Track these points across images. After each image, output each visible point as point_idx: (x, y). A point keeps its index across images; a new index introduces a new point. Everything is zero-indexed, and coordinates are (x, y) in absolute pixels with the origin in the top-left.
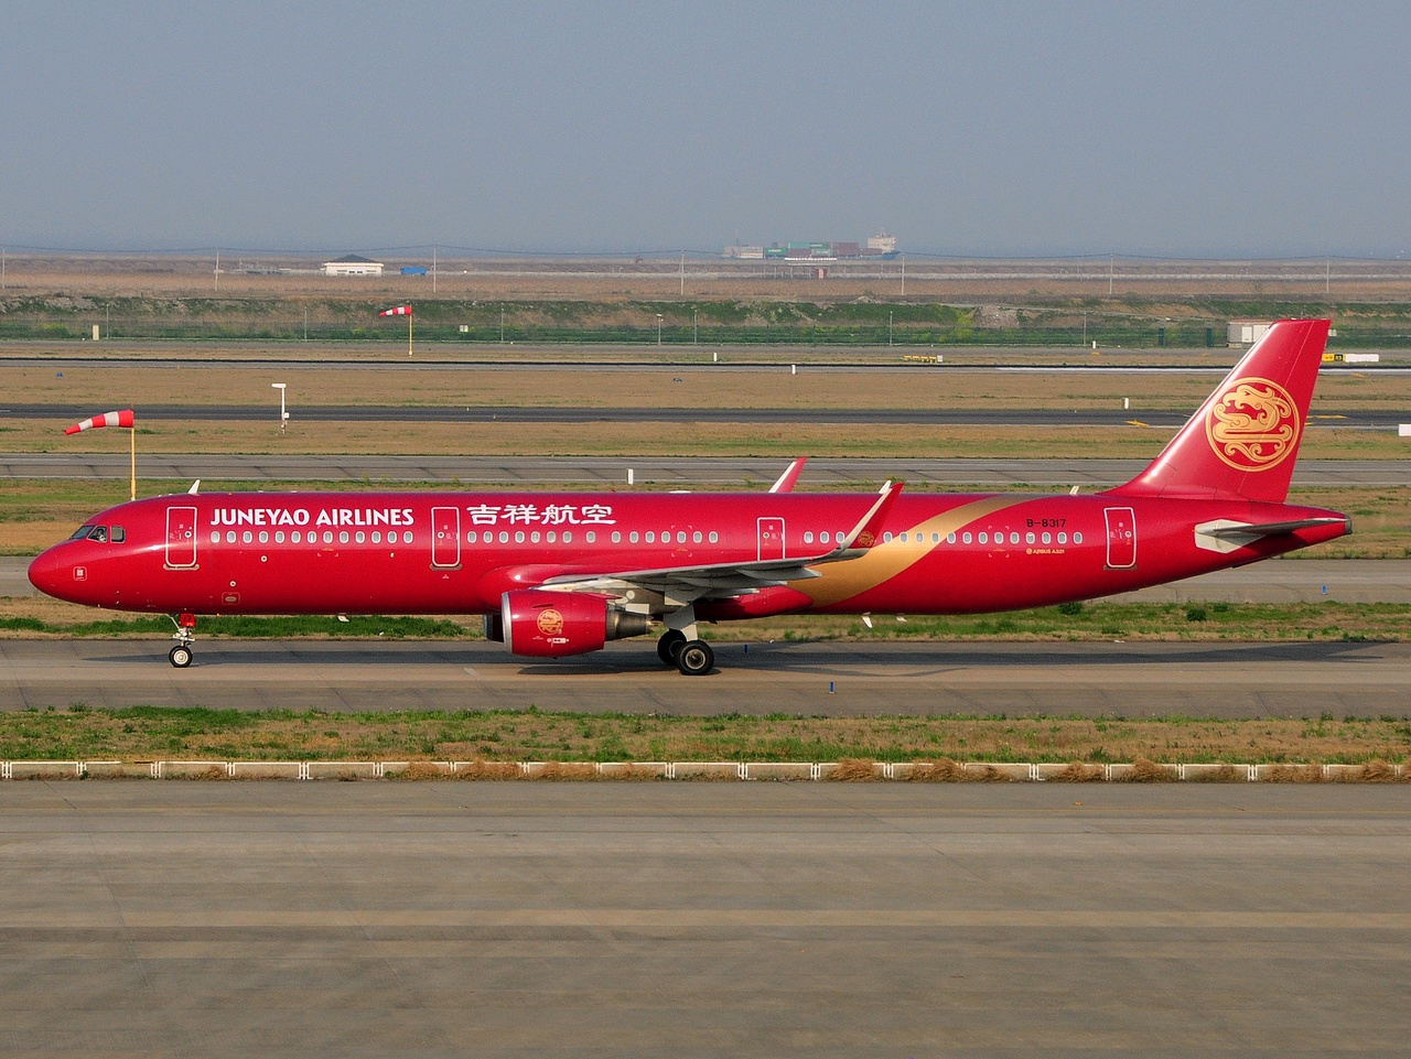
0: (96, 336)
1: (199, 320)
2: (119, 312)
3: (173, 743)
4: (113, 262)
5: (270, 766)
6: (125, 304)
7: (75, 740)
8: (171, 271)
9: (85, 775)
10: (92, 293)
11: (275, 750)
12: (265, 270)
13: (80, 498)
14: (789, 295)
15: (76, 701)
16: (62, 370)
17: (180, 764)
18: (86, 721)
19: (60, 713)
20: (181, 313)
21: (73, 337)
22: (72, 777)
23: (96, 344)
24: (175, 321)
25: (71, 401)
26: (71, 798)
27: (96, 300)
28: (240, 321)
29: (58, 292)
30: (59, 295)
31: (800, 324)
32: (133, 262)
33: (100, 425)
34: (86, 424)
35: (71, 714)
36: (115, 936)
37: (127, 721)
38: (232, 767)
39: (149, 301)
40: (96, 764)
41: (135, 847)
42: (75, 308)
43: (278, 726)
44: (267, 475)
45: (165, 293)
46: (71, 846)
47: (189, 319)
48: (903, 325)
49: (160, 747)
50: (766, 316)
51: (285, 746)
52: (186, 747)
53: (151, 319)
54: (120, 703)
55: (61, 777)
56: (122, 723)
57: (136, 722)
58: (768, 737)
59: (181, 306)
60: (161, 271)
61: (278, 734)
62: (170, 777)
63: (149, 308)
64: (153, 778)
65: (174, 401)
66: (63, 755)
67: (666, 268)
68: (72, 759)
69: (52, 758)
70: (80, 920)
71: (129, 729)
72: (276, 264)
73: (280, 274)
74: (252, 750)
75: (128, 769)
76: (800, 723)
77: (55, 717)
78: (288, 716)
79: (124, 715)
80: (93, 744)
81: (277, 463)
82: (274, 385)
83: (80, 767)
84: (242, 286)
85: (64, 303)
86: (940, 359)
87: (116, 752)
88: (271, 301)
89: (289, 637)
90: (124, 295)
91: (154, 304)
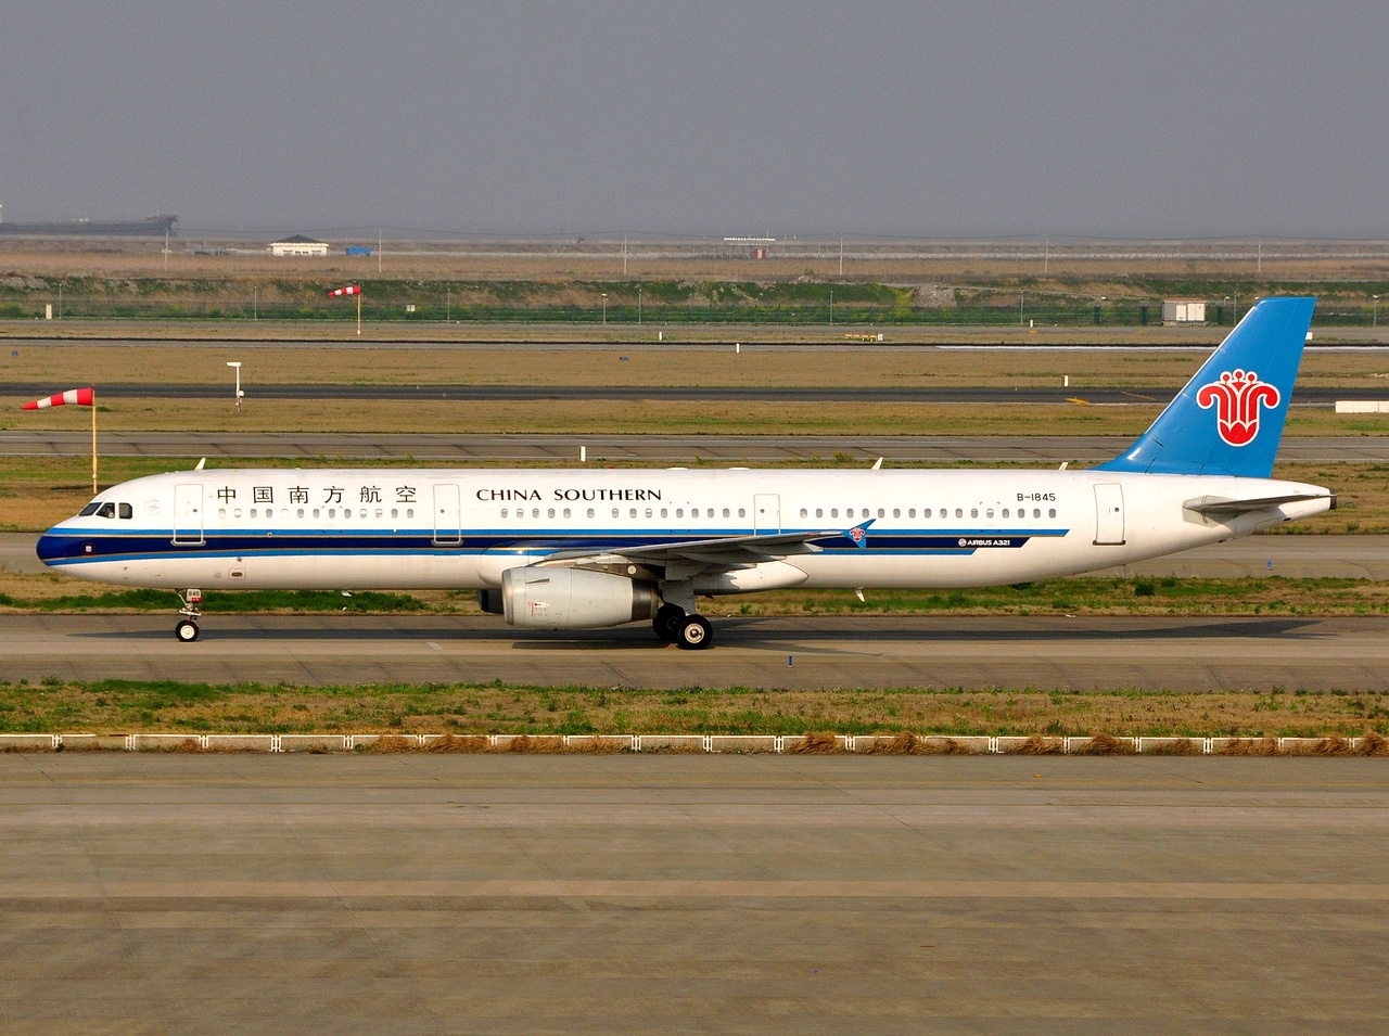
0: (49, 315)
1: (151, 300)
2: (69, 291)
3: (145, 716)
4: (63, 242)
5: (241, 739)
6: (77, 284)
7: (48, 713)
8: (120, 251)
9: (61, 748)
10: (44, 273)
11: (246, 723)
12: (213, 250)
13: (40, 475)
14: (730, 275)
15: (48, 675)
16: (17, 349)
17: (156, 737)
18: (59, 695)
19: (33, 687)
20: (131, 293)
21: (26, 316)
22: (47, 749)
23: (49, 324)
24: (126, 300)
25: (29, 379)
26: (48, 770)
27: (49, 280)
28: (191, 300)
29: (10, 271)
30: (11, 275)
31: (742, 303)
32: (83, 242)
33: (58, 402)
34: (44, 402)
35: (43, 688)
36: (97, 906)
37: (100, 695)
38: (205, 740)
39: (101, 281)
40: (72, 737)
41: (113, 819)
42: (27, 287)
43: (247, 699)
44: (225, 452)
45: (116, 273)
46: (52, 818)
47: (140, 299)
48: (842, 305)
49: (133, 719)
50: (709, 295)
51: (255, 720)
52: (158, 721)
53: (104, 299)
54: (91, 678)
55: (36, 749)
56: (94, 696)
57: (108, 696)
58: (730, 711)
59: (133, 287)
60: (110, 251)
61: (248, 707)
62: (145, 750)
63: (100, 287)
64: (127, 751)
65: (129, 380)
66: (38, 727)
67: (607, 248)
68: (47, 732)
69: (27, 730)
70: (62, 891)
71: (101, 703)
72: (224, 244)
73: (227, 254)
74: (224, 723)
75: (102, 742)
76: (760, 696)
77: (28, 691)
78: (257, 689)
79: (95, 688)
80: (67, 717)
81: (235, 440)
82: (229, 364)
83: (56, 739)
84: (190, 266)
85: (16, 282)
86: (880, 337)
87: (90, 724)
88: (220, 281)
89: (254, 612)
90: (76, 275)
91: (106, 283)
